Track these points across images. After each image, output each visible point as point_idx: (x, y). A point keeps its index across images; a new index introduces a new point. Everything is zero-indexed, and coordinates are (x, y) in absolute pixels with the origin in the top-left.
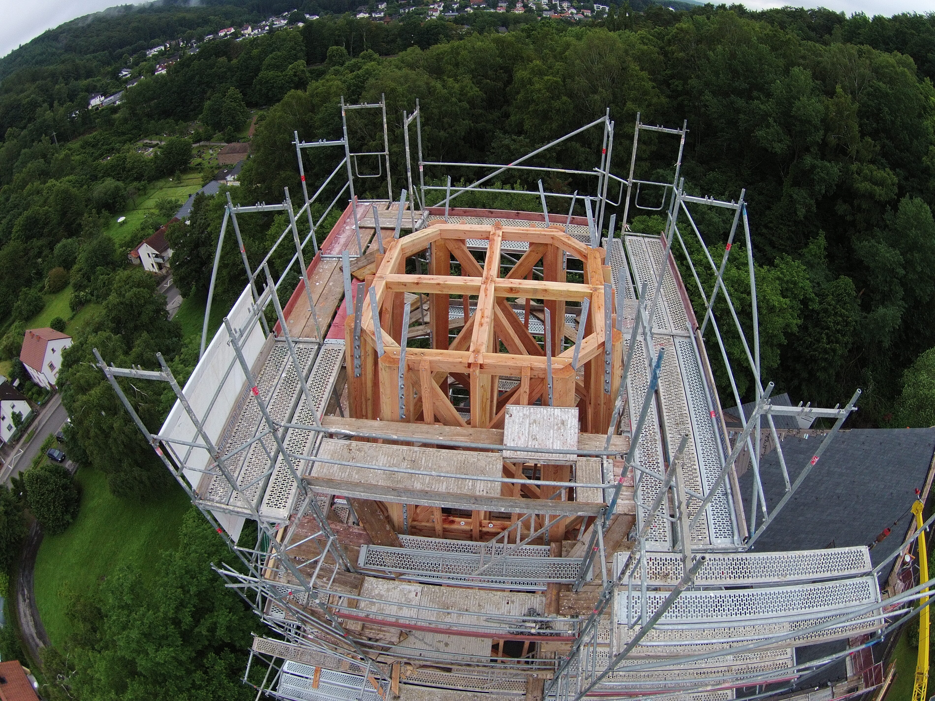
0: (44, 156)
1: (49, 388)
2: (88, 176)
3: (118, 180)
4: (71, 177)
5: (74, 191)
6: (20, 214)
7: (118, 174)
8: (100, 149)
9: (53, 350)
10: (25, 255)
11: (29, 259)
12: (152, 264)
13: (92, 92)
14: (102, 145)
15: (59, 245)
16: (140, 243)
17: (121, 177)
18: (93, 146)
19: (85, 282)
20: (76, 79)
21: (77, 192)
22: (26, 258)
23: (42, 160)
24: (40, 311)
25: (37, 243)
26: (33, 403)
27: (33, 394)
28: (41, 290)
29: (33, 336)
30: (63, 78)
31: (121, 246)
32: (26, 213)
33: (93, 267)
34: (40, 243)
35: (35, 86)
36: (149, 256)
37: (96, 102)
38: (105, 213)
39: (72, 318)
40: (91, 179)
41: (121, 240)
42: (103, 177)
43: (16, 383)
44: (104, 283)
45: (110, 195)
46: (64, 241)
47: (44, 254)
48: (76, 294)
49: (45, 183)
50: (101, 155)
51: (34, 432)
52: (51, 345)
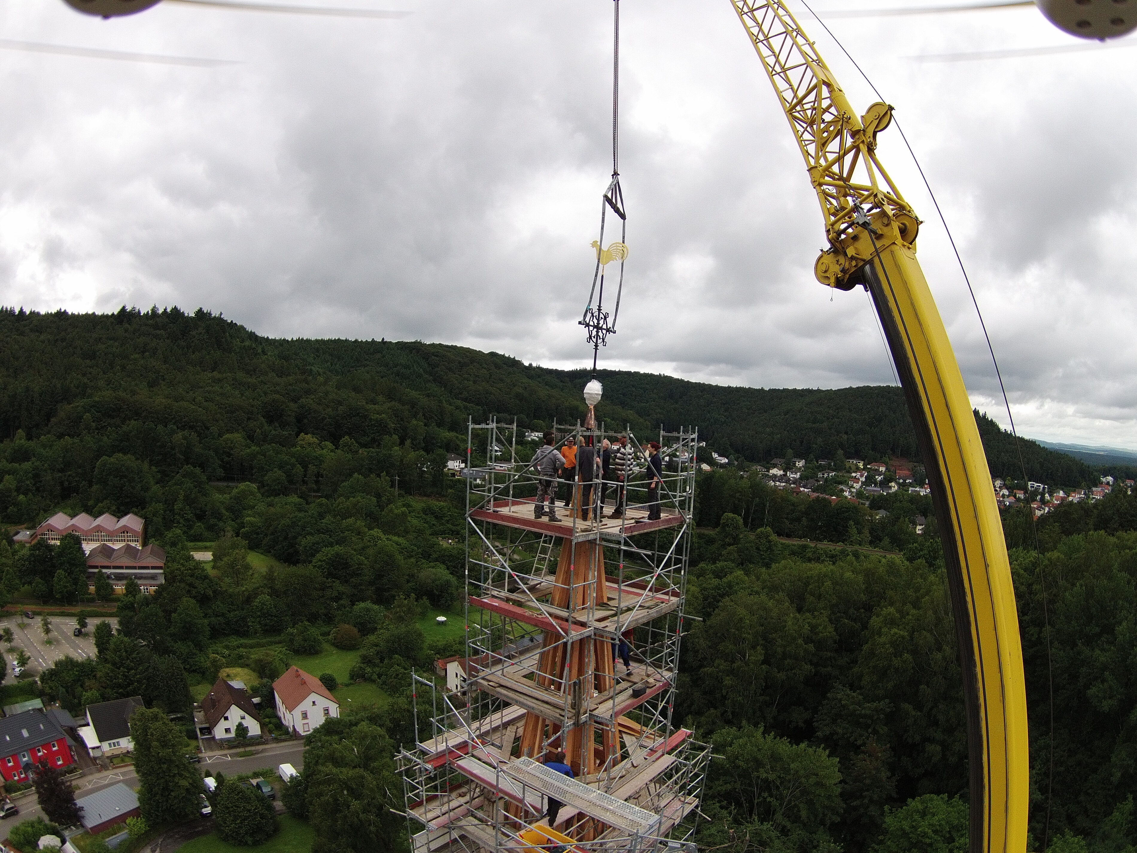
0: (378, 496)
1: (291, 729)
2: (420, 550)
3: (451, 573)
4: (401, 540)
5: (399, 557)
6: (331, 545)
7: (455, 567)
8: (443, 524)
9: (314, 702)
10: (321, 589)
11: (323, 596)
12: (457, 686)
13: (452, 452)
14: (448, 521)
15: (362, 605)
16: (451, 656)
17: (457, 572)
18: (436, 517)
19: (377, 661)
20: (439, 425)
21: (402, 561)
22: (320, 593)
23: (374, 499)
24: (313, 654)
25: (339, 587)
26: (266, 730)
27: (270, 723)
28: (323, 634)
29: (298, 676)
30: (424, 415)
31: (431, 648)
32: (337, 548)
33: (392, 652)
34: (341, 588)
35: (389, 405)
36: (457, 676)
37: (454, 465)
38: (425, 601)
39: (347, 685)
40: (422, 554)
41: (434, 641)
42: (436, 560)
43: (256, 700)
44: (397, 675)
45: (437, 586)
46: (368, 604)
47: (342, 602)
48: (362, 665)
49: (370, 529)
50: (443, 533)
51: (251, 753)
52: (313, 697)
